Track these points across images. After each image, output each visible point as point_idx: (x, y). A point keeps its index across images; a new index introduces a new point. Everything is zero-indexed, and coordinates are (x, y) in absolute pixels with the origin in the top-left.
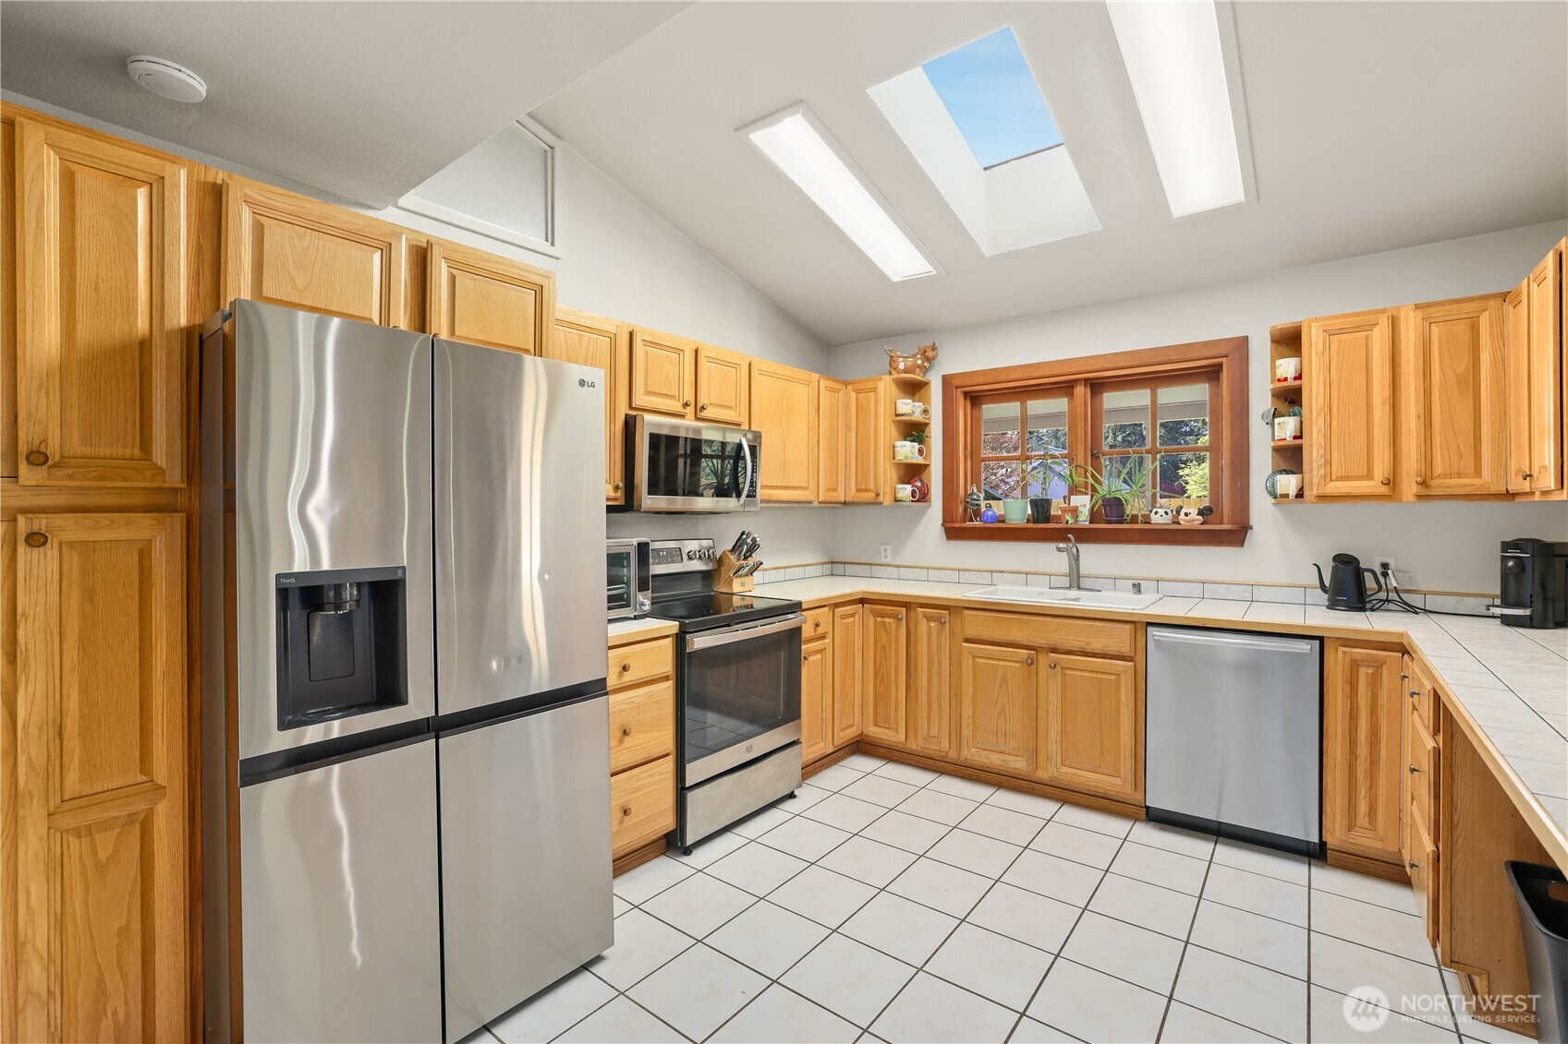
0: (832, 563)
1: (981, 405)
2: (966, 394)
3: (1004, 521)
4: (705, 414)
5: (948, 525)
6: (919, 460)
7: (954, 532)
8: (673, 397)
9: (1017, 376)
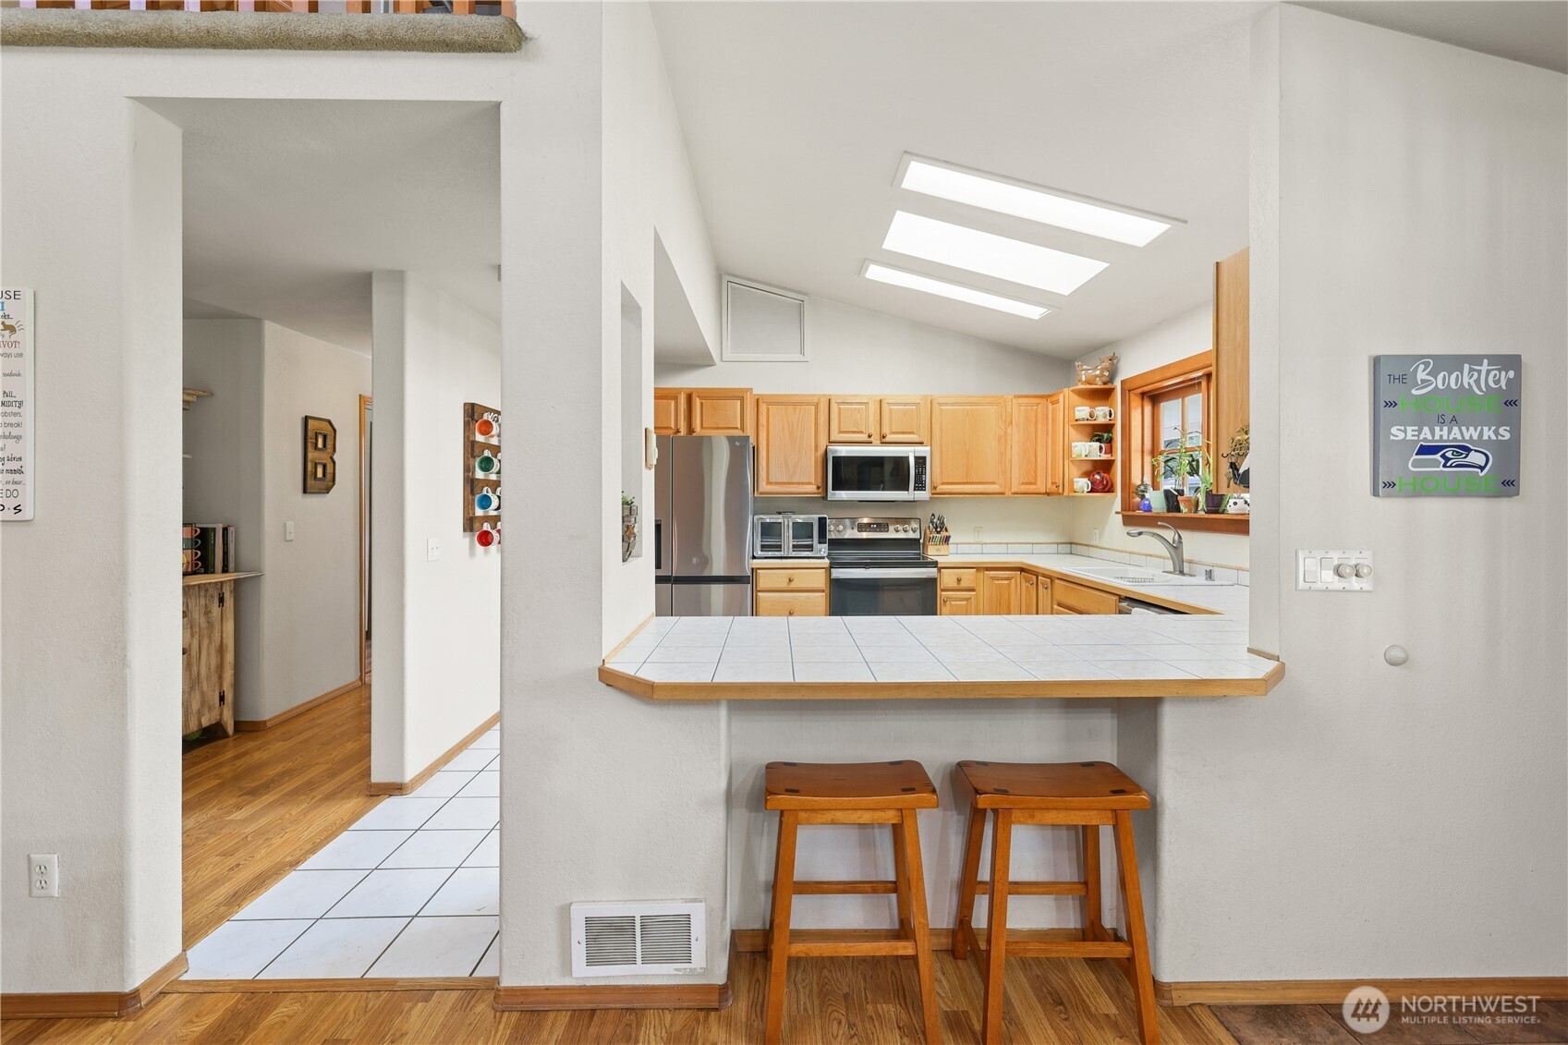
0: (1071, 543)
1: (1160, 402)
2: (1143, 394)
3: (1150, 511)
4: (887, 440)
5: (1126, 513)
6: (1104, 457)
7: (1128, 521)
8: (861, 432)
9: (1158, 378)
